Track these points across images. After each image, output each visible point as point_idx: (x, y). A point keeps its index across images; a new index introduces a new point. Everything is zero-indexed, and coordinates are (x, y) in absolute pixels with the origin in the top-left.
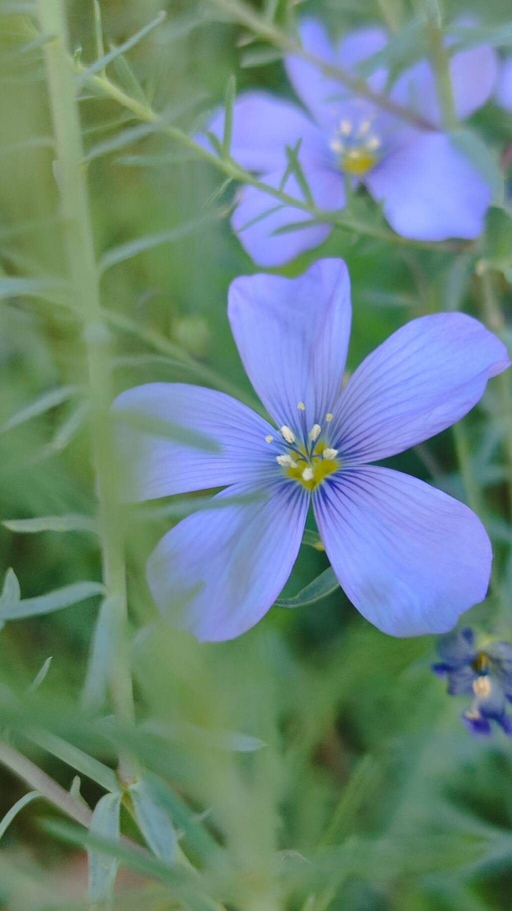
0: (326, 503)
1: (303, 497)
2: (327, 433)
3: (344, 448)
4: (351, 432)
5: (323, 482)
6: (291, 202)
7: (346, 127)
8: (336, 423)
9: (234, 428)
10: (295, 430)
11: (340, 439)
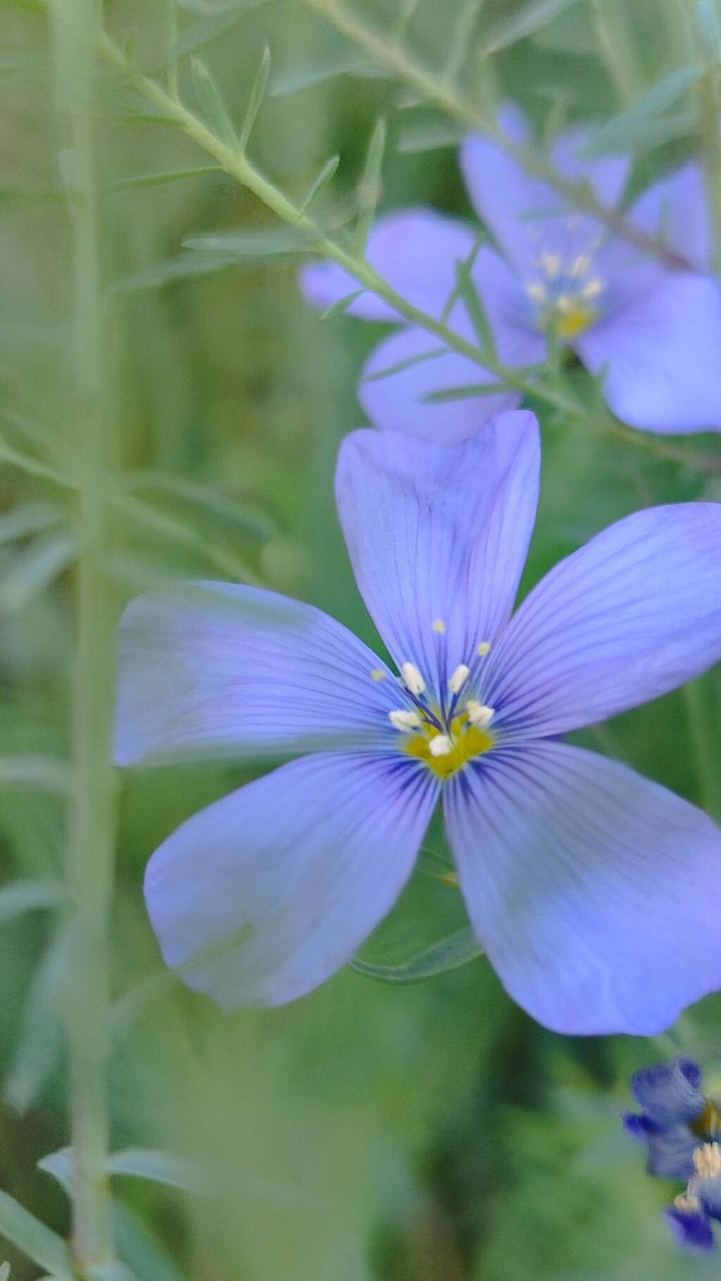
0: (466, 798)
1: (428, 785)
2: (480, 687)
3: (505, 712)
4: (520, 686)
5: (465, 766)
6: (459, 347)
7: (552, 263)
8: (496, 670)
9: (323, 663)
10: (427, 677)
11: (499, 698)
